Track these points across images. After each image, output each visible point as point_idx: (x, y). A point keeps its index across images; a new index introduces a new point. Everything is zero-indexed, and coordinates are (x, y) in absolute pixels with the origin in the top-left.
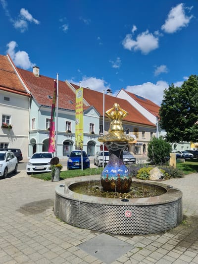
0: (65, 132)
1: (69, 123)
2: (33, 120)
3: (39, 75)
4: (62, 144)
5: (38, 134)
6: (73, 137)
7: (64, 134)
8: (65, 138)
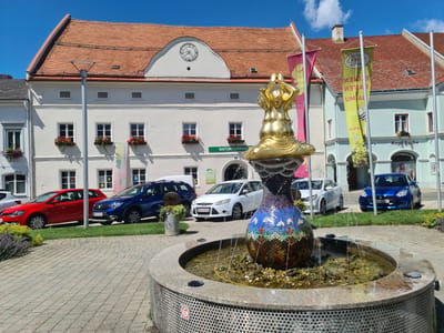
0: (395, 135)
1: (404, 117)
2: (329, 122)
3: (342, 38)
4: (389, 159)
5: (337, 145)
6: (414, 145)
7: (392, 141)
8: (397, 149)
